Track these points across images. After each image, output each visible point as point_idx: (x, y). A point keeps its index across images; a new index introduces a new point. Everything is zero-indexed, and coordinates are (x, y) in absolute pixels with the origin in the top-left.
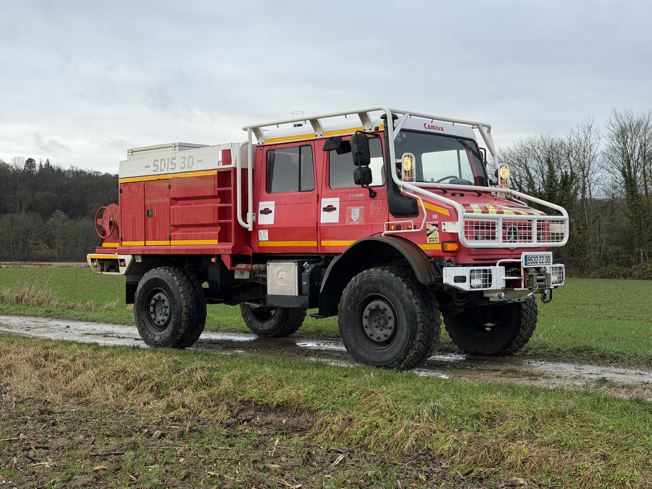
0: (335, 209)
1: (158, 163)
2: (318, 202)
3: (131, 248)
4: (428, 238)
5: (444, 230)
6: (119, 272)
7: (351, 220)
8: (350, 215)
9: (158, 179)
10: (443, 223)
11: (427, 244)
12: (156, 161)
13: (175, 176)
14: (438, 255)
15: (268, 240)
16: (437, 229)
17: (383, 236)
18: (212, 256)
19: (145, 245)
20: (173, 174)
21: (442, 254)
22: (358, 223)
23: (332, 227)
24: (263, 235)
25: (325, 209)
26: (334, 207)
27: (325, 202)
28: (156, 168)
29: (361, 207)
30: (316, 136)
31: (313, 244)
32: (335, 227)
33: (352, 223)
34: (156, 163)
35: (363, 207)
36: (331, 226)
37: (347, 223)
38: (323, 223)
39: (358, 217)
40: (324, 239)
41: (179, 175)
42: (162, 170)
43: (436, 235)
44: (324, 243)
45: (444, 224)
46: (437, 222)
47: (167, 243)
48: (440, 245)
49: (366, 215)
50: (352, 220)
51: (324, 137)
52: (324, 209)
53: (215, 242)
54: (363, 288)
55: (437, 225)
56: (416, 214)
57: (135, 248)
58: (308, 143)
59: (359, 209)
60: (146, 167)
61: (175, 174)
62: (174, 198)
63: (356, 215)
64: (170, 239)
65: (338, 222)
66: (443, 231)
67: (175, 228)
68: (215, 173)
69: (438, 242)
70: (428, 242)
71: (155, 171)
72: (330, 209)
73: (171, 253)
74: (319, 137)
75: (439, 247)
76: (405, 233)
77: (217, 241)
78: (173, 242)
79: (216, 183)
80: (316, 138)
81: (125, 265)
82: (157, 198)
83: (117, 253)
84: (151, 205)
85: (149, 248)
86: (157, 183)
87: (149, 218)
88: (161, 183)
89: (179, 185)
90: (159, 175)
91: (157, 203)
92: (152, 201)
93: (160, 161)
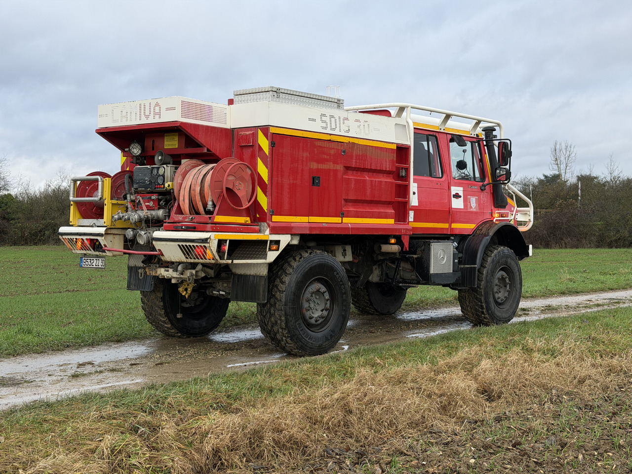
0: (460, 197)
1: (327, 119)
2: (449, 188)
3: (293, 225)
6: (266, 259)
8: (470, 202)
9: (329, 139)
12: (324, 115)
13: (352, 140)
15: (414, 221)
18: (391, 236)
19: (308, 222)
20: (347, 138)
22: (475, 210)
26: (460, 194)
27: (454, 190)
28: (324, 125)
31: (446, 226)
32: (460, 212)
33: (471, 210)
34: (324, 118)
35: (477, 198)
36: (458, 211)
37: (469, 209)
38: (454, 208)
39: (475, 205)
40: (454, 222)
41: (356, 141)
42: (334, 129)
43: (513, 222)
44: (454, 226)
45: (517, 215)
47: (339, 220)
49: (480, 204)
50: (472, 208)
52: (453, 195)
58: (434, 134)
59: (475, 199)
60: (310, 119)
61: (351, 139)
62: (347, 167)
63: (473, 203)
64: (343, 215)
65: (463, 208)
66: (516, 220)
67: (346, 203)
68: (395, 147)
71: (323, 128)
72: (457, 196)
73: (348, 233)
74: (442, 131)
77: (394, 220)
78: (345, 220)
79: (395, 159)
81: (278, 250)
82: (326, 163)
83: (267, 232)
84: (318, 170)
85: (320, 225)
86: (327, 145)
87: (315, 187)
88: (332, 145)
89: (355, 152)
90: (331, 134)
91: (327, 169)
92: (321, 166)
93: (328, 118)
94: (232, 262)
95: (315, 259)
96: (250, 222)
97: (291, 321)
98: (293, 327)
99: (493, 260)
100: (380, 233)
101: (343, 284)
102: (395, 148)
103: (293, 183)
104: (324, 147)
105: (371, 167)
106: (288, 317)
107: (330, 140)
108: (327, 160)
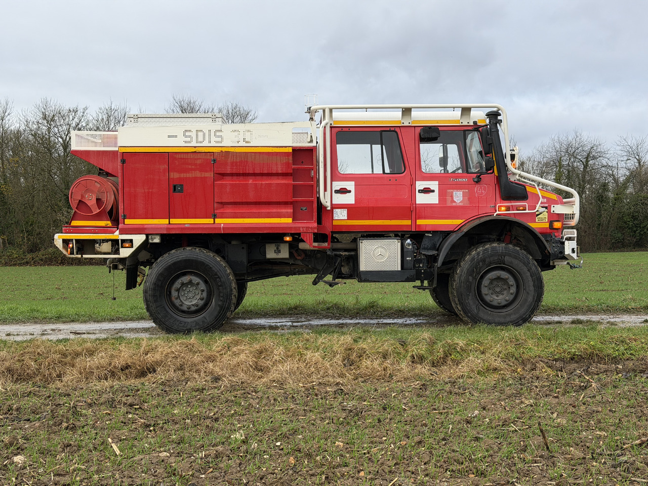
0: (433, 191)
1: (192, 134)
2: (411, 183)
3: (145, 226)
4: (537, 218)
5: (554, 211)
6: (119, 254)
7: (453, 201)
8: (452, 197)
9: (192, 151)
10: (552, 206)
11: (535, 222)
12: (189, 131)
13: (224, 150)
14: (545, 231)
15: (346, 219)
16: (546, 210)
17: (495, 215)
18: (285, 235)
19: (169, 223)
20: (221, 148)
21: (549, 231)
22: (461, 204)
23: (431, 207)
24: (341, 215)
25: (421, 191)
26: (432, 189)
27: (420, 185)
28: (188, 139)
29: (464, 191)
30: (403, 123)
31: (408, 222)
32: (434, 207)
33: (454, 204)
34: (188, 134)
35: (467, 191)
36: (428, 206)
37: (449, 204)
38: (419, 204)
39: (461, 199)
40: (420, 218)
41: (230, 150)
42: (200, 142)
43: (545, 215)
44: (419, 222)
45: (554, 207)
46: (547, 205)
47: (211, 221)
48: (548, 224)
49: (471, 197)
50: (455, 202)
51: (412, 125)
52: (419, 190)
53: (290, 220)
54: (487, 260)
55: (546, 208)
56: (526, 198)
57: (153, 226)
58: (392, 129)
59: (461, 193)
60: (169, 136)
61: (223, 148)
62: (219, 174)
63: (458, 197)
64: (215, 217)
65: (438, 203)
66: (552, 212)
67: (220, 206)
69: (547, 221)
70: (537, 221)
71: (186, 142)
72: (427, 191)
73: (220, 232)
74: (406, 124)
75: (547, 225)
76: (514, 213)
77: (291, 219)
78: (218, 221)
79: (291, 161)
80: (402, 125)
81: (132, 247)
82: (191, 172)
83: (117, 232)
84: (180, 179)
85: (180, 226)
86: (192, 156)
87: (176, 194)
88: (199, 156)
89: (229, 159)
90: (195, 147)
91: (192, 178)
92: (183, 175)
93: (195, 133)
94: (82, 256)
95: (180, 255)
96: (111, 225)
97: (152, 306)
98: (155, 311)
99: (473, 259)
100: (265, 232)
101: (219, 277)
102: (291, 151)
103: (148, 193)
104: (188, 159)
105: (254, 170)
106: (149, 303)
107: (195, 152)
108: (192, 170)
